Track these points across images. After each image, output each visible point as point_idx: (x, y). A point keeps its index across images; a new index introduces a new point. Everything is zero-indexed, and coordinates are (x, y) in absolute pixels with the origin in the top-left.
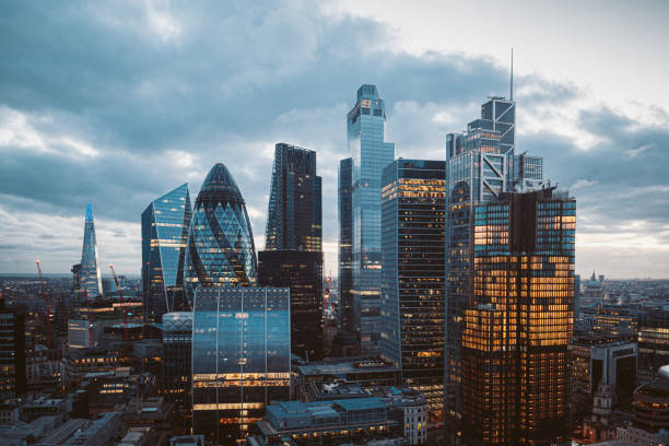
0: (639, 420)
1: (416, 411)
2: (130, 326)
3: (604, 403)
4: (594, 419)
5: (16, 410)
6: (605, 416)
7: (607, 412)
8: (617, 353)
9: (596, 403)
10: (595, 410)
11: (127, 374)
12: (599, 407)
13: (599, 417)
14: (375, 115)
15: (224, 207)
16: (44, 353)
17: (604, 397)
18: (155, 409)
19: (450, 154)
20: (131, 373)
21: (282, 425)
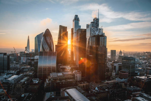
0: (120, 77)
1: (79, 75)
2: (32, 58)
3: (114, 74)
4: (112, 77)
5: (6, 73)
6: (114, 76)
7: (115, 75)
8: (119, 65)
9: (112, 74)
10: (112, 75)
11: (29, 67)
12: (113, 74)
13: (113, 76)
14: (77, 20)
15: (48, 37)
16: (15, 63)
17: (114, 73)
18: (31, 74)
19: (87, 28)
20: (30, 67)
21: (52, 77)
